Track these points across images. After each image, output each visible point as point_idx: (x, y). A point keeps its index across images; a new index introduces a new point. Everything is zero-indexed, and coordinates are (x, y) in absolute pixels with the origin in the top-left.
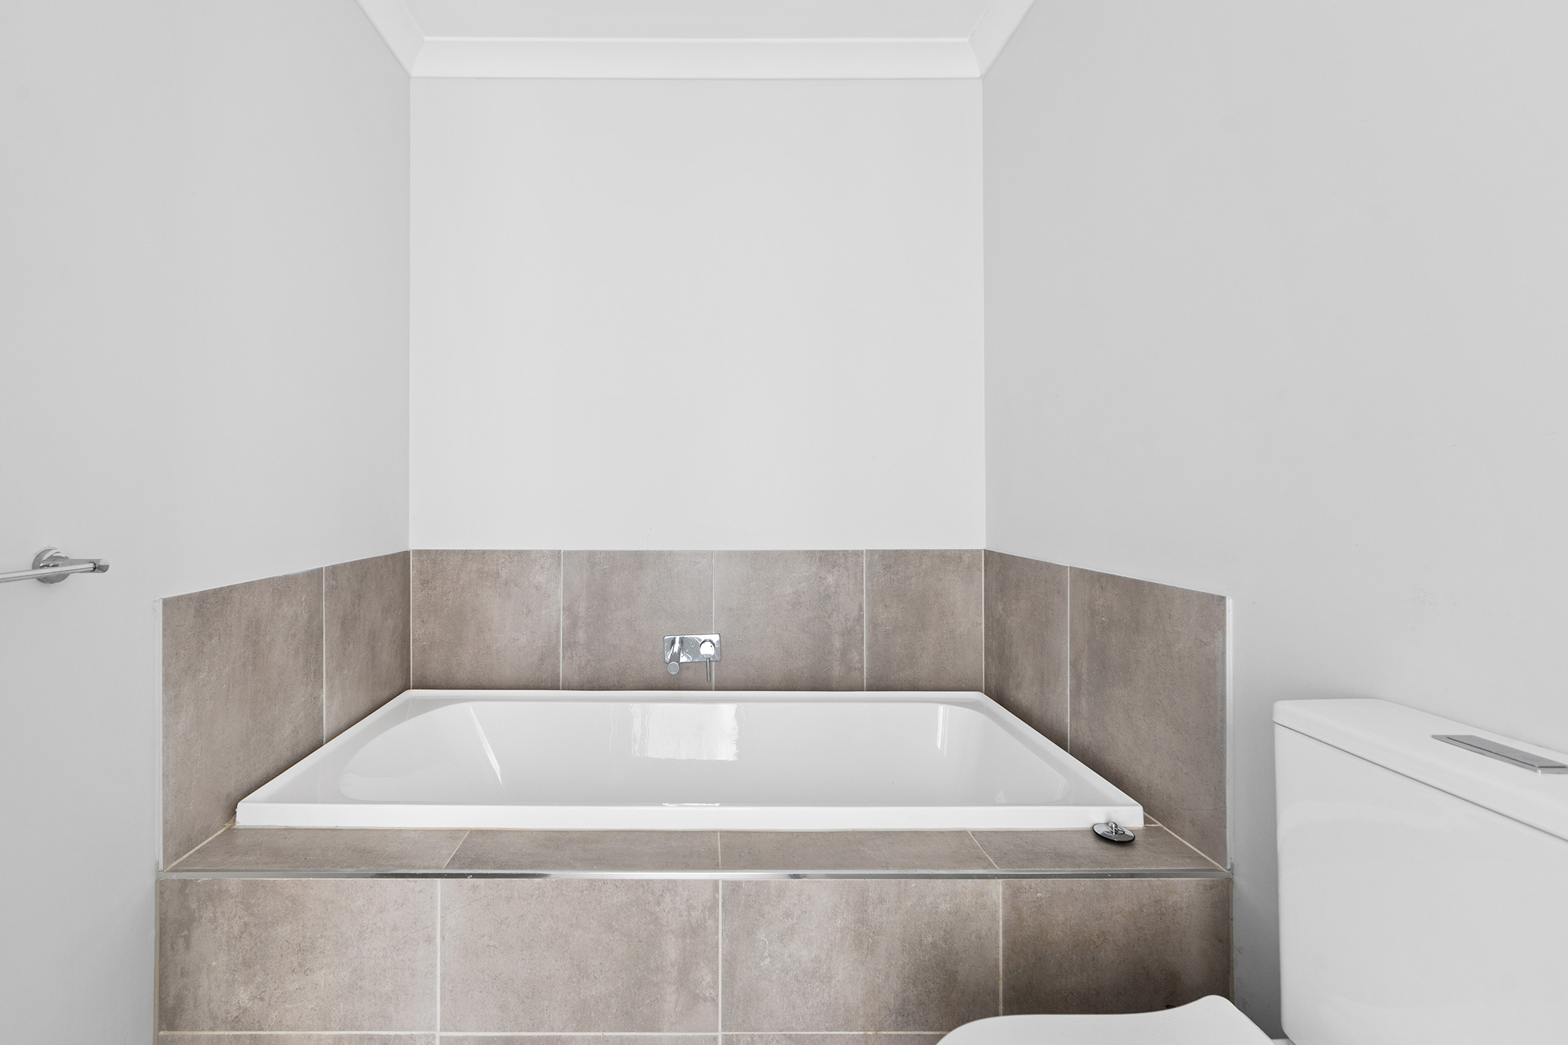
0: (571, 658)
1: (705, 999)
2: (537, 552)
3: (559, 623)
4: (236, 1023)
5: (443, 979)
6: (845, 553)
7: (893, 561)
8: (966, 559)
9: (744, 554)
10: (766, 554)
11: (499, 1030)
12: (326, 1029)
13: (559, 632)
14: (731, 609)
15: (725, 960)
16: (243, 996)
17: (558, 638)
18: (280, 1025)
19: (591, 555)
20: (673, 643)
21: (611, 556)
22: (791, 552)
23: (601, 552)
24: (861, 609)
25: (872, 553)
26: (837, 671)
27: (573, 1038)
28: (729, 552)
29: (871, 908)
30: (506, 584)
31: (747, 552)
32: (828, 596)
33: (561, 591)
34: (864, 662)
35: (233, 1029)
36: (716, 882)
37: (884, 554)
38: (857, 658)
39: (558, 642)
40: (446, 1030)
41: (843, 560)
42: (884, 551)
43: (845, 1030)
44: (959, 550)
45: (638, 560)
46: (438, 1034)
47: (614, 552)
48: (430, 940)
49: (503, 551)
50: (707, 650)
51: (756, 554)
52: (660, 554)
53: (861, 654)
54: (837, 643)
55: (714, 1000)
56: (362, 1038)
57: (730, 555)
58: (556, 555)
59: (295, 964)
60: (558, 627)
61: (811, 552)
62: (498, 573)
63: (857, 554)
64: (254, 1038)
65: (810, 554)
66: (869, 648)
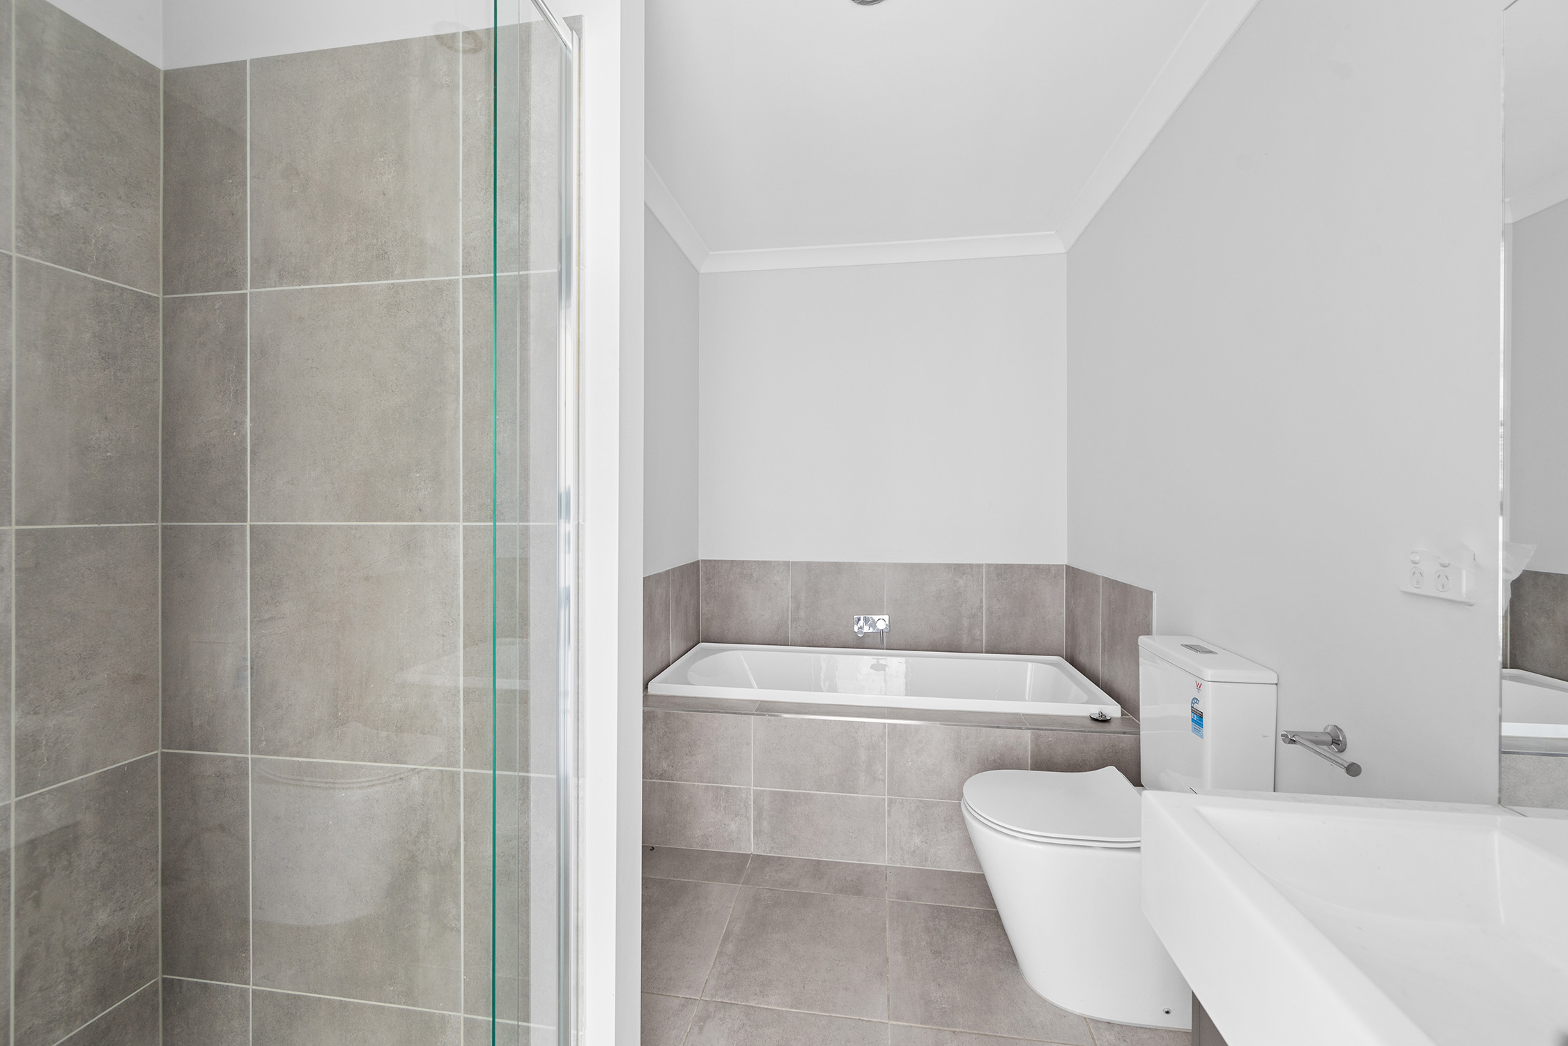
0: (796, 627)
1: (879, 780)
2: (775, 562)
3: (789, 606)
4: (661, 777)
5: (755, 762)
6: (971, 566)
7: (1003, 572)
8: (1053, 571)
9: (905, 565)
10: (919, 565)
11: (780, 788)
12: (702, 782)
13: (788, 611)
14: (896, 600)
15: (889, 762)
16: (665, 765)
17: (788, 615)
18: (680, 779)
19: (808, 564)
20: (859, 620)
21: (821, 565)
22: (936, 564)
23: (815, 562)
24: (982, 602)
25: (989, 565)
26: (965, 641)
27: (815, 794)
28: (895, 564)
29: (962, 741)
30: (756, 582)
31: (907, 564)
32: (960, 593)
33: (790, 586)
34: (983, 635)
35: (660, 779)
36: (885, 724)
37: (997, 567)
38: (979, 633)
39: (788, 618)
40: (756, 786)
41: (970, 570)
42: (997, 565)
43: (949, 800)
44: (1049, 565)
45: (838, 568)
46: (752, 788)
47: (823, 563)
48: (748, 744)
49: (755, 561)
50: (881, 625)
51: (913, 565)
52: (851, 565)
53: (981, 631)
54: (966, 623)
55: (884, 781)
56: (717, 787)
57: (896, 565)
58: (787, 564)
59: (687, 752)
60: (788, 608)
61: (948, 564)
62: (752, 575)
63: (980, 566)
64: (669, 784)
65: (948, 566)
66: (987, 627)
